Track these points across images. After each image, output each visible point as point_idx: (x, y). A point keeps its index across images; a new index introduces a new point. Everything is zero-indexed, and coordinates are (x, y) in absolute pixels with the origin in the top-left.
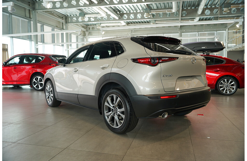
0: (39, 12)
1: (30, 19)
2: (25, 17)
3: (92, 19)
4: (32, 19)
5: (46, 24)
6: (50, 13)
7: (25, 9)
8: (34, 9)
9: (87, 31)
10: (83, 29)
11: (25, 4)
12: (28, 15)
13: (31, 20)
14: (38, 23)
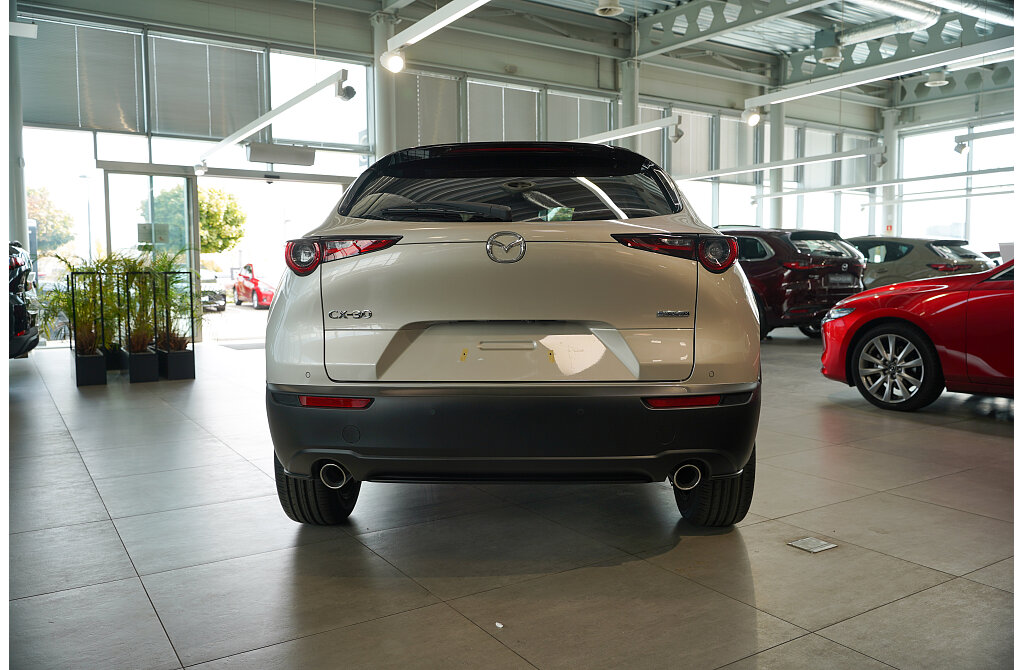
0: (645, 60)
1: (616, 93)
2: (599, 89)
3: (887, 51)
4: (620, 94)
5: (680, 103)
6: (700, 54)
7: (598, 60)
8: (628, 53)
9: (891, 104)
10: (873, 101)
11: (592, 41)
12: (607, 79)
13: (618, 98)
14: (641, 101)
